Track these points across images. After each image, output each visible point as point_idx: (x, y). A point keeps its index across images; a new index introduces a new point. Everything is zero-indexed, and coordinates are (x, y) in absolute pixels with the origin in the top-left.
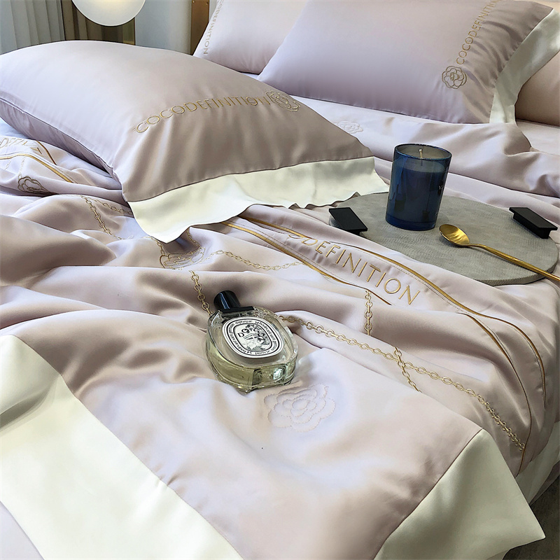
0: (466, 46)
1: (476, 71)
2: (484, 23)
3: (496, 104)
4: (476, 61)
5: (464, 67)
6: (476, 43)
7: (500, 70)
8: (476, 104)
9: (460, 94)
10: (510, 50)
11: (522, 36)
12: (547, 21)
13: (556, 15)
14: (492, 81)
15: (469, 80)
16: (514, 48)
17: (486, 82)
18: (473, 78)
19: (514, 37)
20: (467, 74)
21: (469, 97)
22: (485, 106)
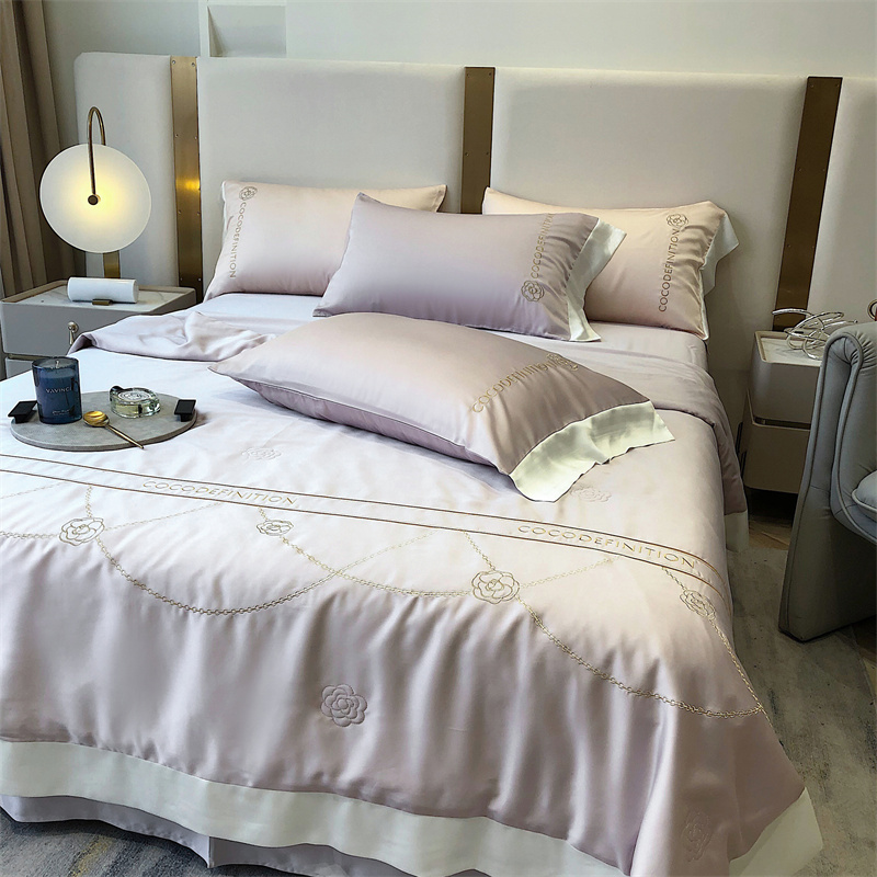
0: (537, 261)
1: (550, 283)
2: (548, 238)
3: (572, 311)
4: (548, 274)
5: (540, 280)
6: (545, 257)
7: (567, 279)
8: (556, 314)
9: (541, 305)
10: (572, 260)
11: (580, 246)
12: (597, 230)
13: (603, 225)
14: (563, 290)
15: (546, 292)
16: (575, 257)
17: (559, 292)
18: (549, 290)
19: (574, 248)
20: (542, 287)
21: (549, 308)
22: (563, 314)
